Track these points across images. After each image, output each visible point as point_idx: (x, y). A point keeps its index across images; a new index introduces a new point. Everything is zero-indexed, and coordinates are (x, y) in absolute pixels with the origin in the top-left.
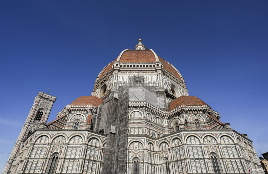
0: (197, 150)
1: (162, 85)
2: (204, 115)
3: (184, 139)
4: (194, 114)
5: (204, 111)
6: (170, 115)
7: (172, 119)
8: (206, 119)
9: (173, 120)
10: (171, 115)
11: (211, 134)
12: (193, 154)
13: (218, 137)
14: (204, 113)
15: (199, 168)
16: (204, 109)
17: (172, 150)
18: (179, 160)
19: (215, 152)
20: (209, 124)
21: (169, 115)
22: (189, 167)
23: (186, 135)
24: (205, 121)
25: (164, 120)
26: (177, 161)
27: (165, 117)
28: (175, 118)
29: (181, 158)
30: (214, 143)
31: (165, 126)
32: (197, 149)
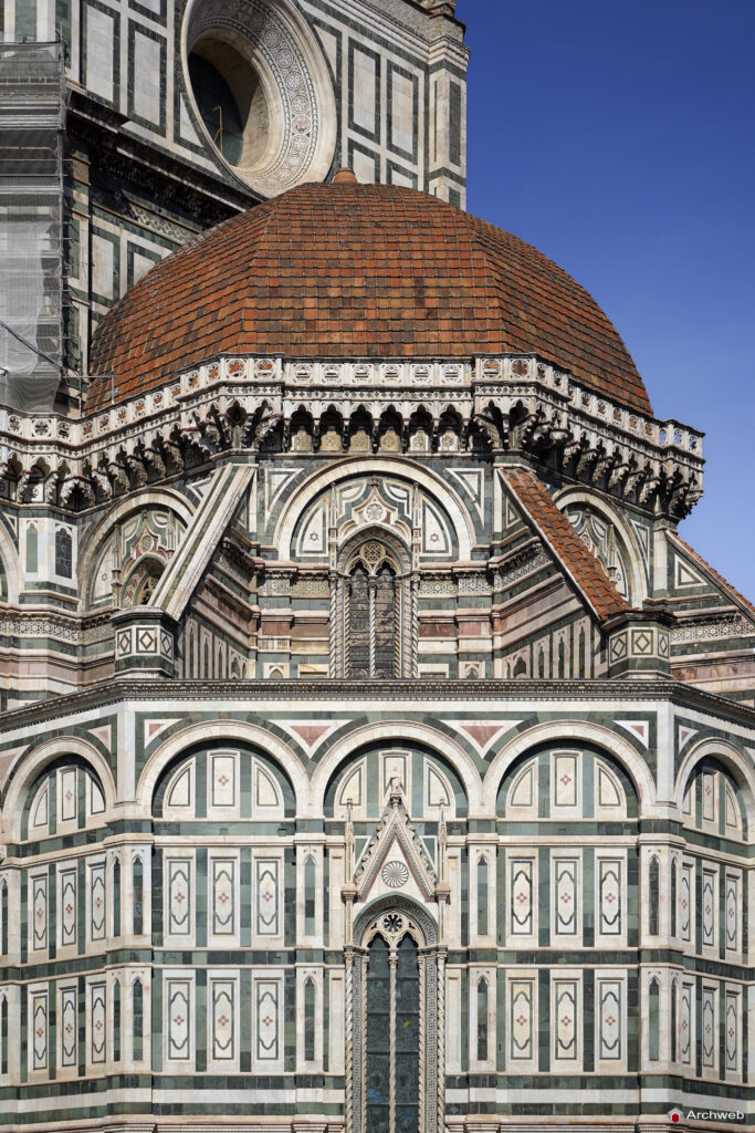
0: (245, 880)
1: (45, 30)
2: (472, 481)
3: (138, 772)
4: (353, 468)
5: (481, 441)
6: (95, 461)
7: (114, 517)
8: (482, 529)
9: (121, 521)
10: (104, 462)
11: (432, 720)
12: (201, 916)
13: (491, 756)
14: (484, 455)
15: (223, 1035)
16: (492, 407)
17: (23, 870)
18: (68, 966)
19: (420, 899)
20: (498, 589)
21: (87, 469)
22: (138, 1024)
23: (164, 736)
24: (465, 557)
25: (24, 524)
26: (51, 969)
27: (33, 481)
28: (145, 499)
29: (82, 950)
30: (431, 814)
31: (23, 598)
32: (246, 868)
